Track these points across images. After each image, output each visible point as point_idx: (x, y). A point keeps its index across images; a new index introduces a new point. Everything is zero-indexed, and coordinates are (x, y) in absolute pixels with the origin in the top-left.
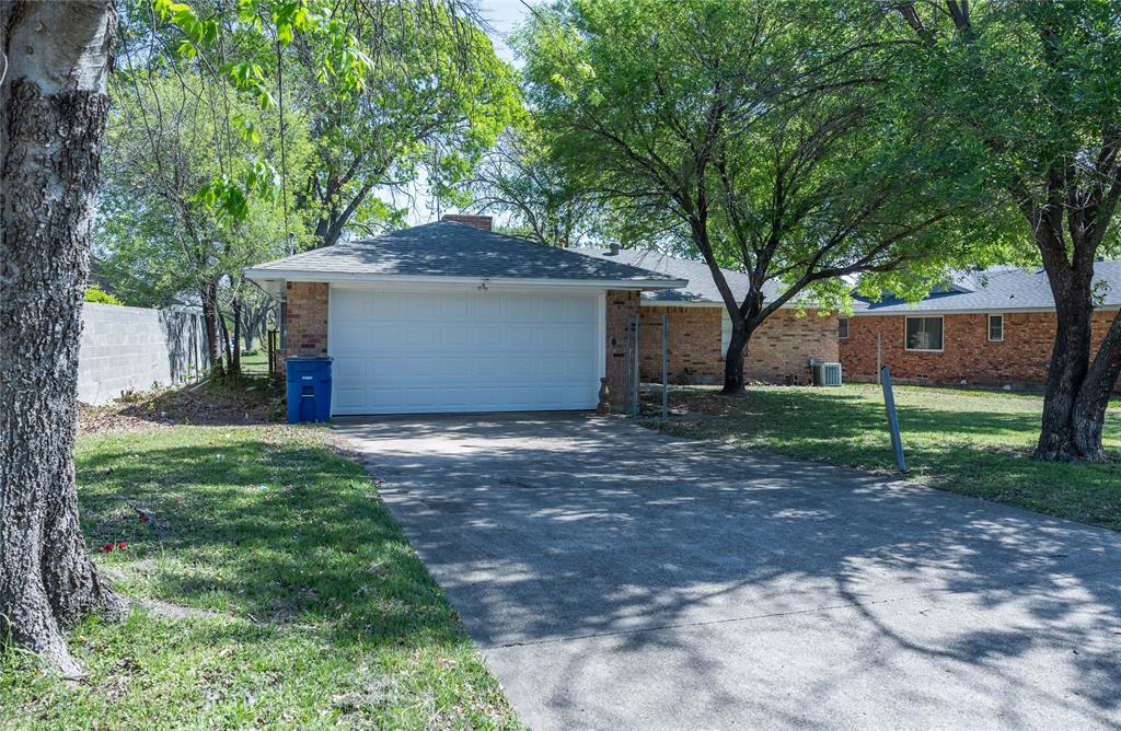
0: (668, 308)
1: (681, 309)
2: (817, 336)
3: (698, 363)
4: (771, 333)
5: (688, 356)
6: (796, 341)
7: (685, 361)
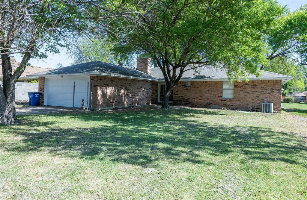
0: (201, 82)
1: (206, 82)
2: (269, 91)
3: (212, 101)
4: (244, 90)
5: (209, 98)
6: (257, 94)
7: (207, 100)
